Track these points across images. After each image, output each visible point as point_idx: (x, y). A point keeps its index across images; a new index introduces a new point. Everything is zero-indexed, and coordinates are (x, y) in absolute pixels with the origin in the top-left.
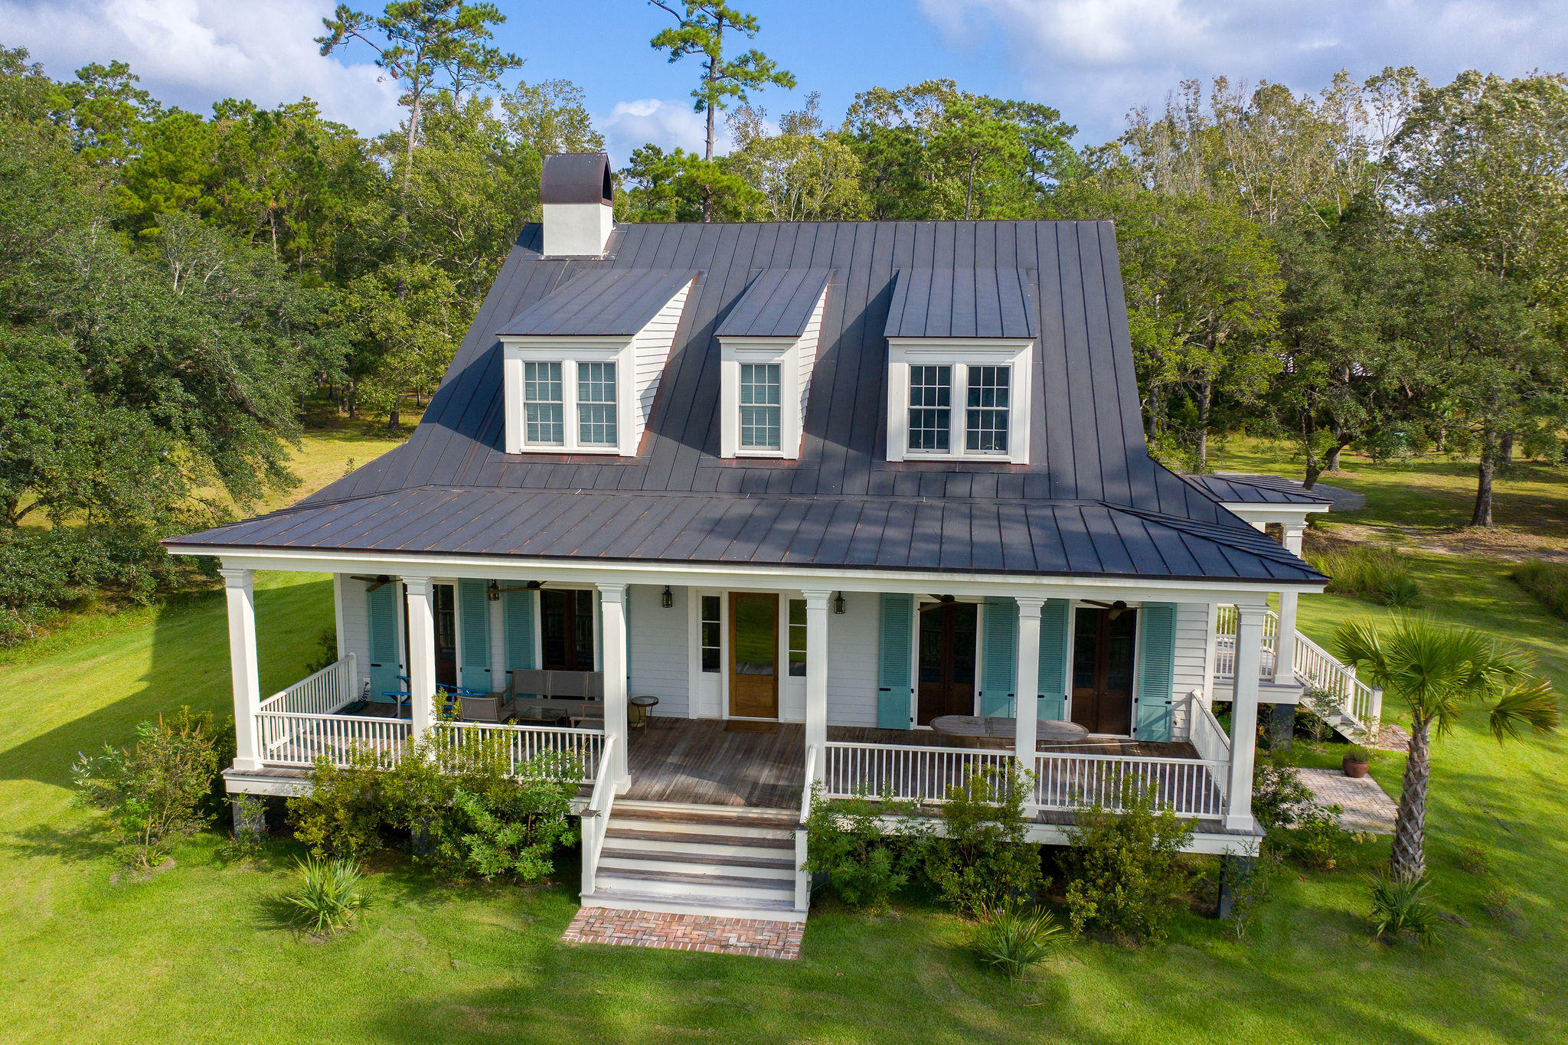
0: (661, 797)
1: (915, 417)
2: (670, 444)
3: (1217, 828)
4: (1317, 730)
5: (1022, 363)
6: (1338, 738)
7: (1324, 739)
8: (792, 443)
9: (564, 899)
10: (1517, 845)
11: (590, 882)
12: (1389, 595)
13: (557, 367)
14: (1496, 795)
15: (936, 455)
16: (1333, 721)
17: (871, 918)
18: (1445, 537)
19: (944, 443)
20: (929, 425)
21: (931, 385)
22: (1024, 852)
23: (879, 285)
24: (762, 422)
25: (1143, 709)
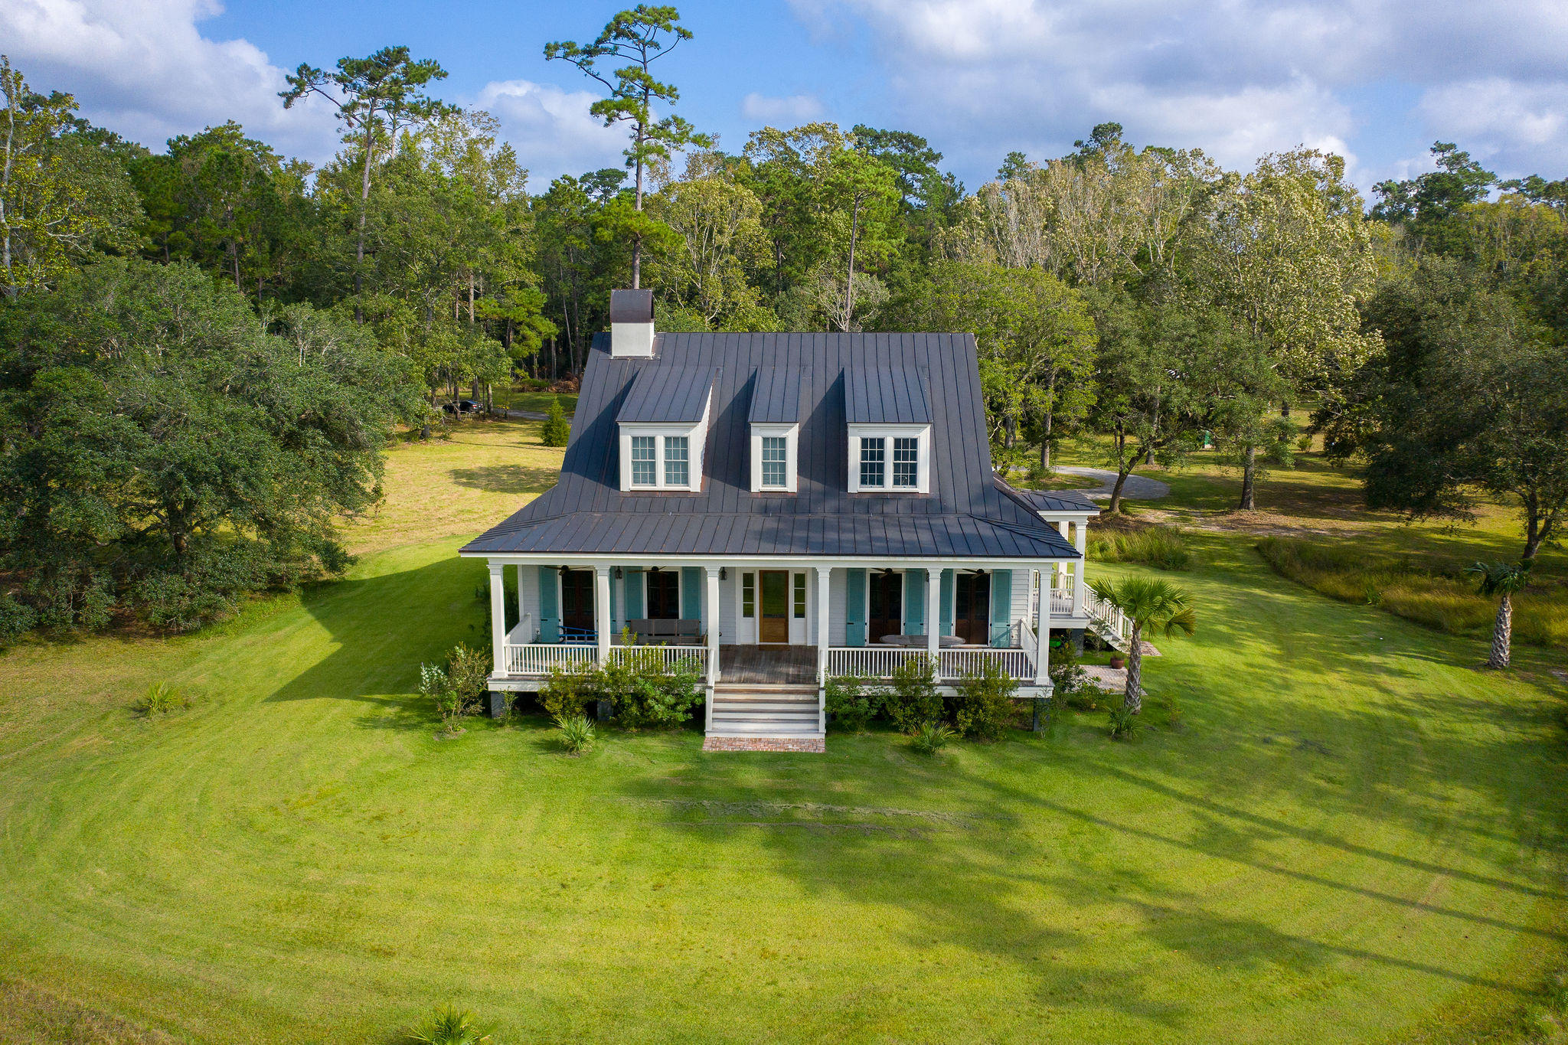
0: (739, 682)
1: (864, 467)
2: (719, 484)
3: (1031, 684)
4: (1098, 644)
5: (924, 437)
6: (1110, 648)
7: (1102, 649)
8: (794, 483)
9: (696, 734)
10: (1197, 697)
11: (709, 724)
12: (1168, 563)
13: (652, 440)
14: (1195, 675)
15: (876, 489)
16: (1107, 638)
17: (858, 735)
18: (1220, 518)
19: (881, 482)
20: (872, 471)
21: (873, 449)
22: (935, 699)
23: (832, 378)
24: (775, 471)
25: (995, 629)
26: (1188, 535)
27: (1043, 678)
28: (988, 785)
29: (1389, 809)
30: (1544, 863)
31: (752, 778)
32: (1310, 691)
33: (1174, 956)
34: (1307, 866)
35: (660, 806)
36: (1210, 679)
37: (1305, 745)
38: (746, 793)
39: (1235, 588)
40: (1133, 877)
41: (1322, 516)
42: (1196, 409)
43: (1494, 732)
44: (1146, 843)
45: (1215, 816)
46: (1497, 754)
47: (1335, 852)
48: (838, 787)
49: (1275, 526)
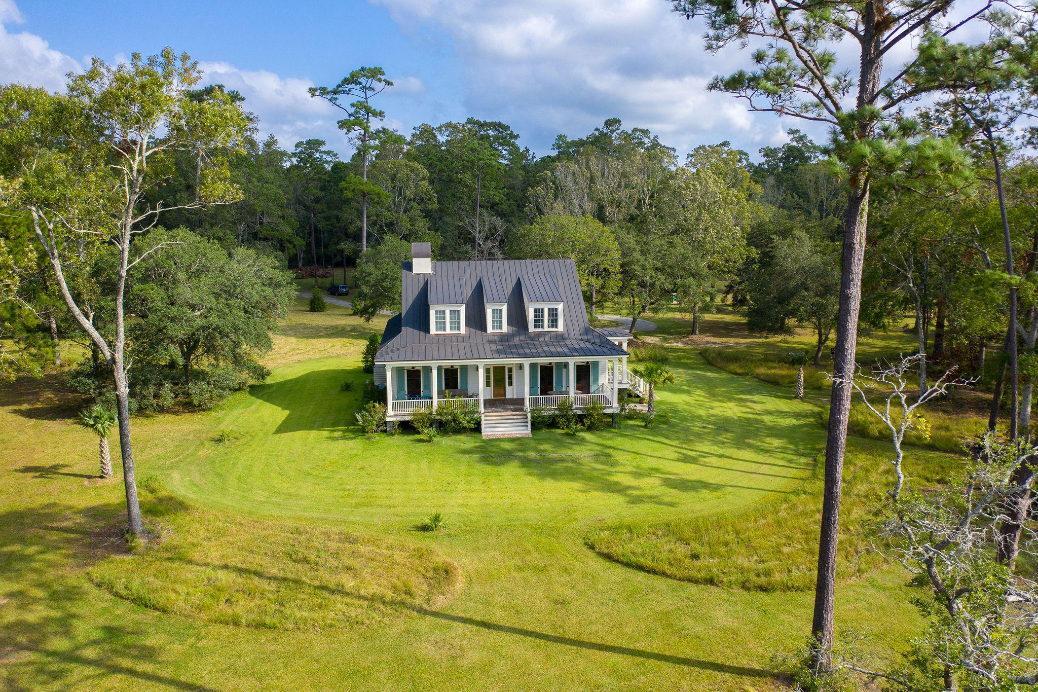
0: (494, 412)
1: (535, 321)
2: (473, 330)
4: (633, 395)
5: (560, 307)
6: (638, 396)
7: (635, 397)
8: (505, 329)
9: (479, 433)
10: (676, 413)
11: (483, 429)
12: (659, 361)
13: (444, 312)
14: (674, 406)
15: (540, 330)
16: (637, 392)
17: (545, 430)
18: (683, 339)
19: (542, 327)
20: (538, 322)
21: (539, 313)
22: (574, 415)
23: (515, 281)
24: (498, 323)
25: (592, 388)
26: (667, 348)
27: (616, 405)
28: (598, 444)
29: (750, 446)
30: (803, 460)
31: (508, 446)
32: (722, 409)
33: (673, 490)
34: (718, 464)
35: (474, 457)
36: (680, 407)
37: (719, 428)
38: (508, 451)
39: (690, 371)
40: (657, 470)
41: (731, 337)
42: (668, 286)
43: (793, 421)
44: (660, 460)
45: (684, 452)
46: (793, 429)
47: (728, 460)
48: (541, 447)
49: (708, 343)
